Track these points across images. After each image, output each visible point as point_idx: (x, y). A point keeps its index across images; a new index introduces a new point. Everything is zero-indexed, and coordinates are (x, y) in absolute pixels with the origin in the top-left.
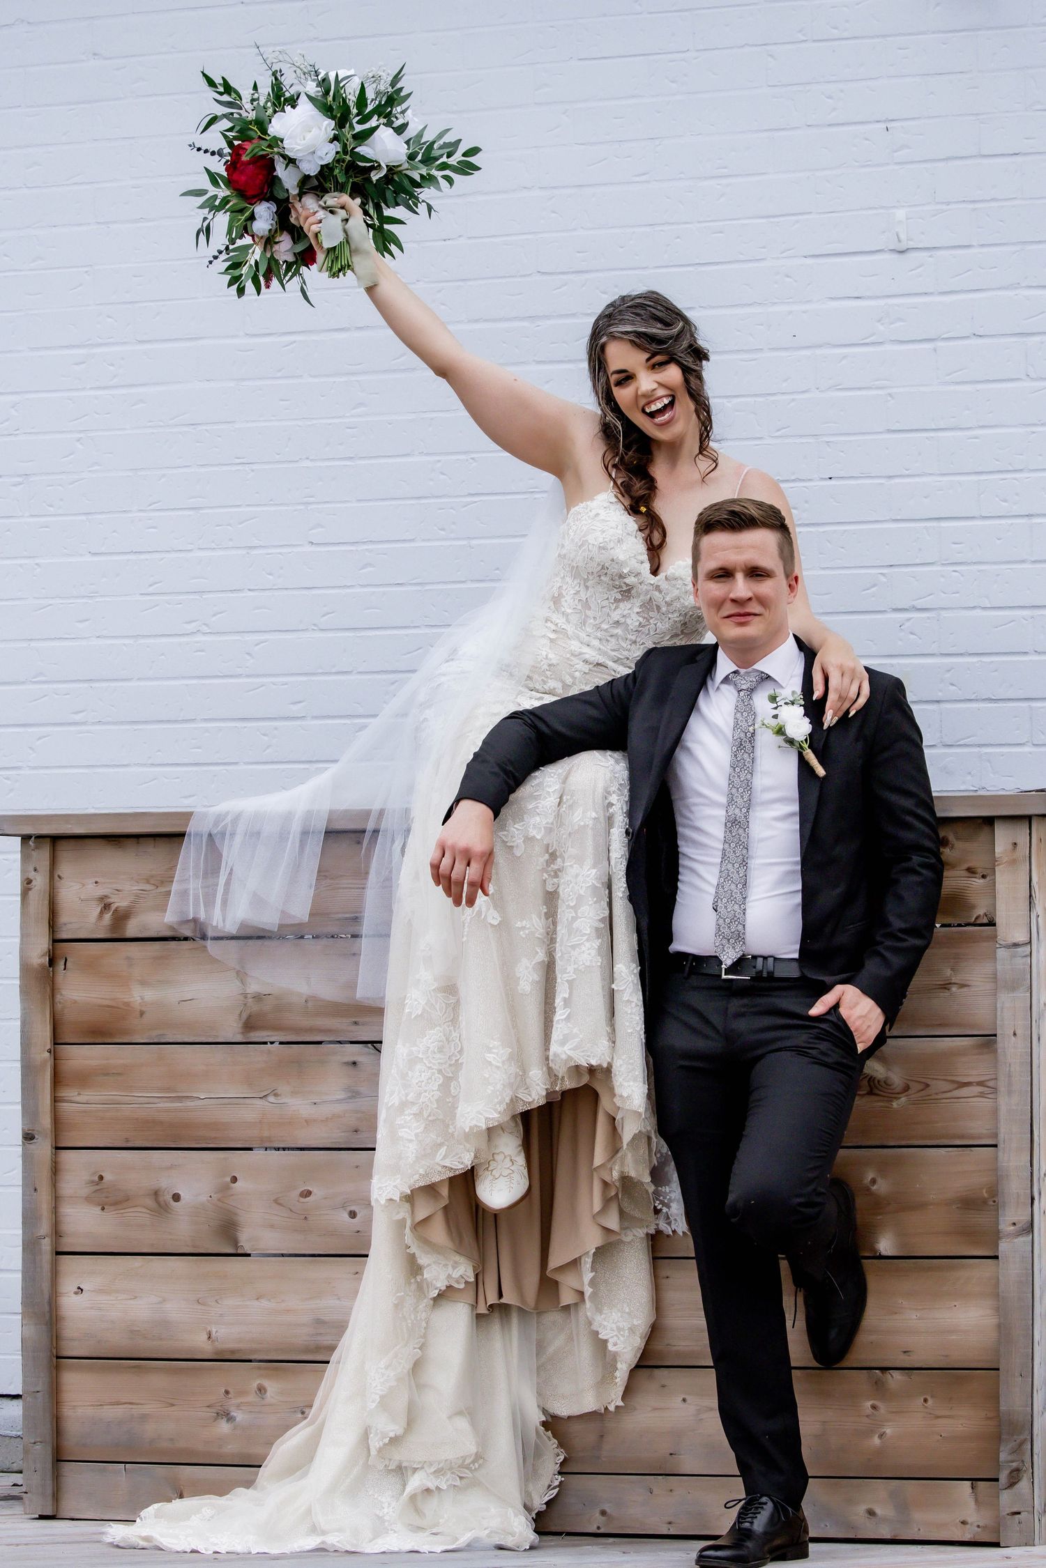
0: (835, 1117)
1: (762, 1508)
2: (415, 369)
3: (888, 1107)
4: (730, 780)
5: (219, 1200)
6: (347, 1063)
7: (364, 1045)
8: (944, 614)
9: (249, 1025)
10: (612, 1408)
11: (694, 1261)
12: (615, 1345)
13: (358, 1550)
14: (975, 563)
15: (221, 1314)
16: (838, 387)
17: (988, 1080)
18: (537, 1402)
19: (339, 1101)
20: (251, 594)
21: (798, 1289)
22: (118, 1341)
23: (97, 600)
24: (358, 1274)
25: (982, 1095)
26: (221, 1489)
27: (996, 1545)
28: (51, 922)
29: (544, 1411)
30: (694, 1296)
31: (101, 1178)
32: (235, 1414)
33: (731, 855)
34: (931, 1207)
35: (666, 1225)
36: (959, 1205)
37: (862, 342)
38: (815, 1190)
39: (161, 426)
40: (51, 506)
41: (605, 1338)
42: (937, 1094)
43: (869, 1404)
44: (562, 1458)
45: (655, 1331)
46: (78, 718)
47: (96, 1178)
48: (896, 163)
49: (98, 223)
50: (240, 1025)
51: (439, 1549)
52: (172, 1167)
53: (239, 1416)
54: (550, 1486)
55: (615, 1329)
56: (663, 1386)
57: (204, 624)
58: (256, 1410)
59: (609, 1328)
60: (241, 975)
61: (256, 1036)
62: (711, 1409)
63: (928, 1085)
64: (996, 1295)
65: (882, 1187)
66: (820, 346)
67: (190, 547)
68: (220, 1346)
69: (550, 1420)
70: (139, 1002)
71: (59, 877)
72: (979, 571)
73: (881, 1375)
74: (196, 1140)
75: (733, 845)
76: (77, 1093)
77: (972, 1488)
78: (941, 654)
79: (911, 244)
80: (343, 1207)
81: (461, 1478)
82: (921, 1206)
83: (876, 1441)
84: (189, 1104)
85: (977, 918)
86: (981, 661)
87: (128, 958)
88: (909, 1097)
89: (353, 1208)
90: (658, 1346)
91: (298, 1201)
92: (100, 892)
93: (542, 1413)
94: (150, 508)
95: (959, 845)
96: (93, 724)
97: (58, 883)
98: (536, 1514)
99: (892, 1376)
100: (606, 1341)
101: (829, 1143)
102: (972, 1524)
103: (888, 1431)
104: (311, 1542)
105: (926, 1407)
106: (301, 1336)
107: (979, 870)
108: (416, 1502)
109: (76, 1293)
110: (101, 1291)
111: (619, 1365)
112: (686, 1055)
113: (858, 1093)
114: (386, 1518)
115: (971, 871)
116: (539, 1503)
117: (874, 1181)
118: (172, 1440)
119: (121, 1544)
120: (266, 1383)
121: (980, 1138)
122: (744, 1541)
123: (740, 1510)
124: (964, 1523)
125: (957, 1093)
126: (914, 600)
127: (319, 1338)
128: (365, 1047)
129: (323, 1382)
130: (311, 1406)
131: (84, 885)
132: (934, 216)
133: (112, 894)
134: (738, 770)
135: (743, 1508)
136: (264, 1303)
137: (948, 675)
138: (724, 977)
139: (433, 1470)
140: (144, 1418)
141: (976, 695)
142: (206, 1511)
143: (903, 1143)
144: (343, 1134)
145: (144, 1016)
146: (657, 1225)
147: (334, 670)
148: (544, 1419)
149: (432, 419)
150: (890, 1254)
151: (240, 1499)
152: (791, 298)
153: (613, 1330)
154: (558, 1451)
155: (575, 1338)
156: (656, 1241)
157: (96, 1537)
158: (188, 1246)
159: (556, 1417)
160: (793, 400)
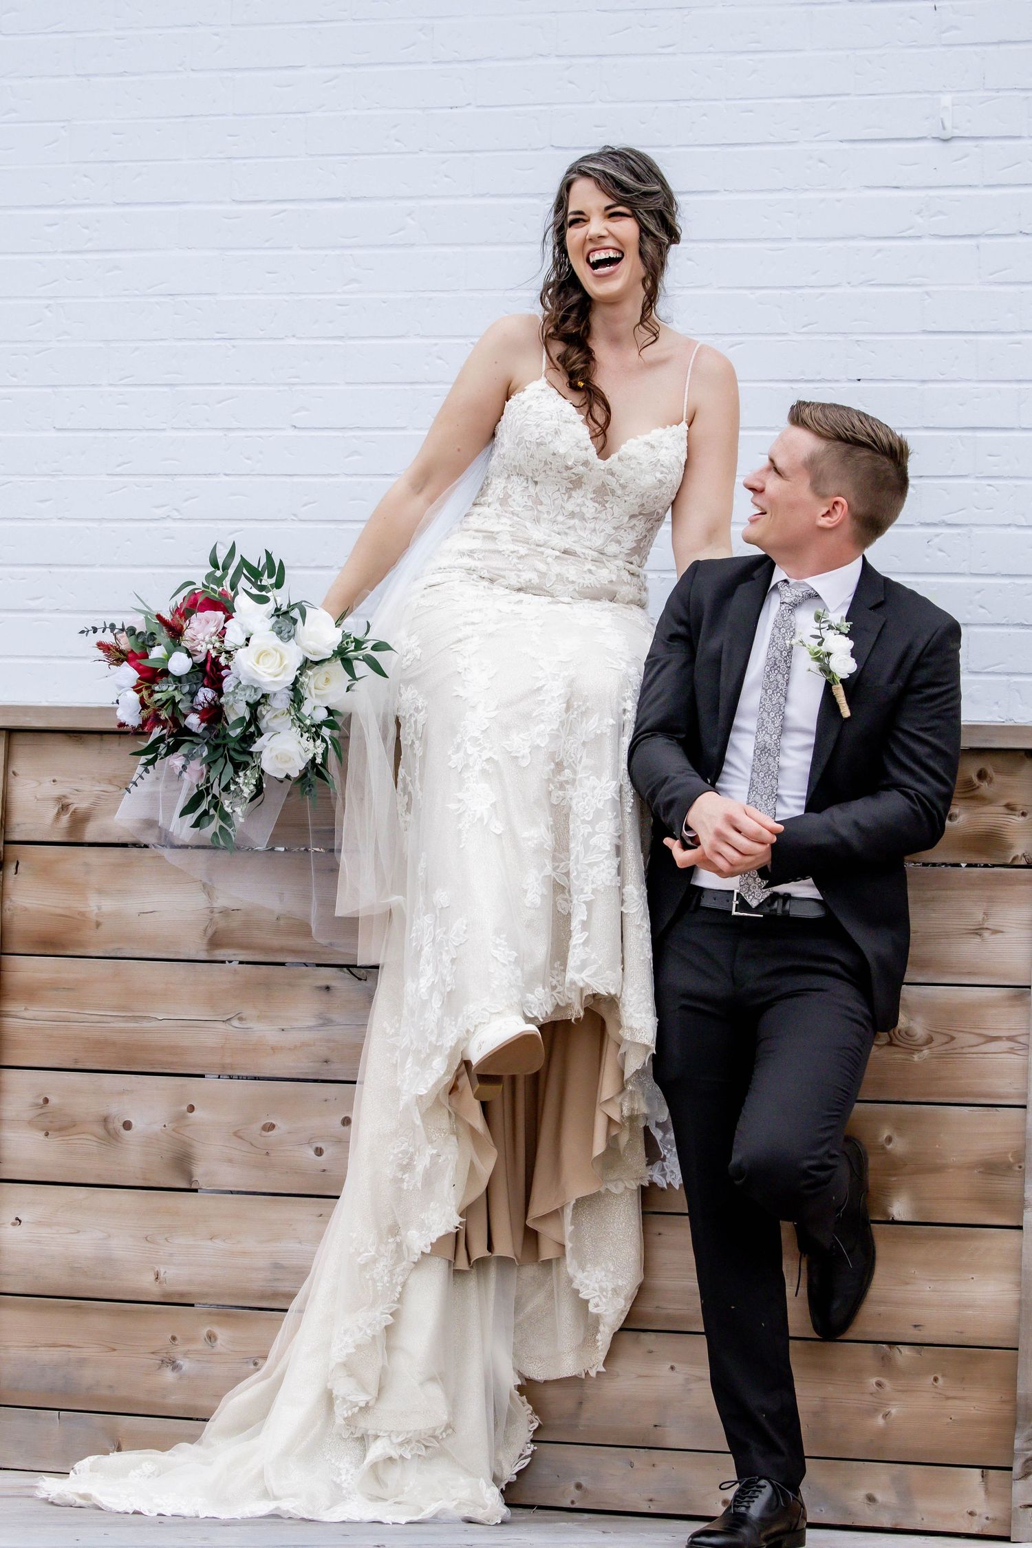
0: (850, 1072)
1: (760, 1491)
2: (413, 245)
3: (909, 1060)
4: (761, 703)
5: (173, 1130)
6: (320, 988)
7: (339, 969)
8: (976, 530)
9: (215, 941)
10: (593, 1374)
11: (687, 1217)
12: (597, 1306)
13: (315, 1518)
14: (1011, 477)
15: (171, 1254)
16: (872, 283)
17: (1020, 1035)
18: (513, 1363)
19: (310, 1028)
20: (227, 478)
21: (803, 1255)
22: (56, 1279)
23: (61, 479)
24: (324, 1218)
25: (1011, 1051)
26: (163, 1444)
27: (1006, 1539)
28: (3, 823)
29: (520, 1375)
30: (688, 1258)
31: (46, 1100)
32: (182, 1363)
33: (761, 786)
34: (951, 1170)
35: (661, 1178)
36: (981, 1170)
37: (898, 235)
38: (827, 1152)
39: (137, 296)
40: (14, 376)
41: (586, 1297)
42: (962, 1048)
43: (873, 1380)
44: (536, 1425)
45: (642, 1292)
46: (33, 604)
47: (41, 1101)
48: (944, 45)
49: (78, 75)
50: (205, 941)
51: (403, 1520)
52: (123, 1092)
53: (186, 1364)
54: (521, 1455)
55: (597, 1289)
56: (651, 1352)
57: (175, 509)
58: (205, 1359)
59: (591, 1287)
60: (207, 889)
61: (219, 954)
62: (701, 1379)
63: (953, 1038)
64: (1019, 1269)
65: (898, 1146)
66: (853, 238)
67: (163, 426)
68: (169, 1288)
69: (525, 1384)
70: (95, 912)
71: (14, 773)
72: (1016, 486)
73: (888, 1349)
74: (151, 1064)
75: (762, 775)
76: (23, 1008)
77: (983, 1477)
78: (971, 573)
79: (957, 133)
80: (309, 1143)
81: (426, 1447)
82: (938, 1169)
83: (880, 1421)
84: (146, 1024)
85: (1015, 859)
86: (1014, 583)
87: (86, 864)
88: (933, 1050)
89: (320, 1145)
90: (648, 1308)
91: (260, 1135)
92: (58, 791)
93: (517, 1376)
94: (121, 382)
95: (998, 779)
96: (51, 611)
97: (12, 780)
98: (507, 1485)
99: (900, 1351)
100: (587, 1301)
101: (844, 1101)
102: (980, 1515)
103: (894, 1411)
104: (264, 1508)
105: (936, 1387)
106: (259, 1282)
107: (1019, 807)
108: (377, 1471)
109: (14, 1224)
110: (39, 1224)
111: (601, 1328)
112: (688, 995)
113: (876, 1043)
114: (345, 1485)
115: (1010, 808)
116: (509, 1474)
117: (889, 1140)
118: (111, 1387)
119: (56, 1501)
120: (218, 1331)
121: (1007, 1097)
122: (739, 1527)
123: (736, 1493)
124: (971, 1514)
125: (985, 1048)
126: (944, 515)
127: (276, 1284)
128: (341, 971)
129: (280, 1333)
130: (265, 1358)
131: (40, 783)
132: (982, 103)
133: (71, 794)
134: (770, 692)
135: (739, 1490)
136: (219, 1244)
137: (978, 596)
138: (734, 913)
139: (400, 1439)
140: (82, 1362)
141: (1007, 619)
142: (146, 1467)
143: (924, 1100)
144: (311, 1064)
145: (100, 928)
146: (651, 1176)
147: (313, 564)
148: (519, 1382)
149: (430, 299)
150: (904, 1220)
151: (183, 1454)
152: (824, 185)
153: (596, 1291)
154: (531, 1417)
155: (556, 1296)
156: (648, 1194)
157: (28, 1492)
158: (137, 1178)
159: (531, 1380)
160: (822, 294)
